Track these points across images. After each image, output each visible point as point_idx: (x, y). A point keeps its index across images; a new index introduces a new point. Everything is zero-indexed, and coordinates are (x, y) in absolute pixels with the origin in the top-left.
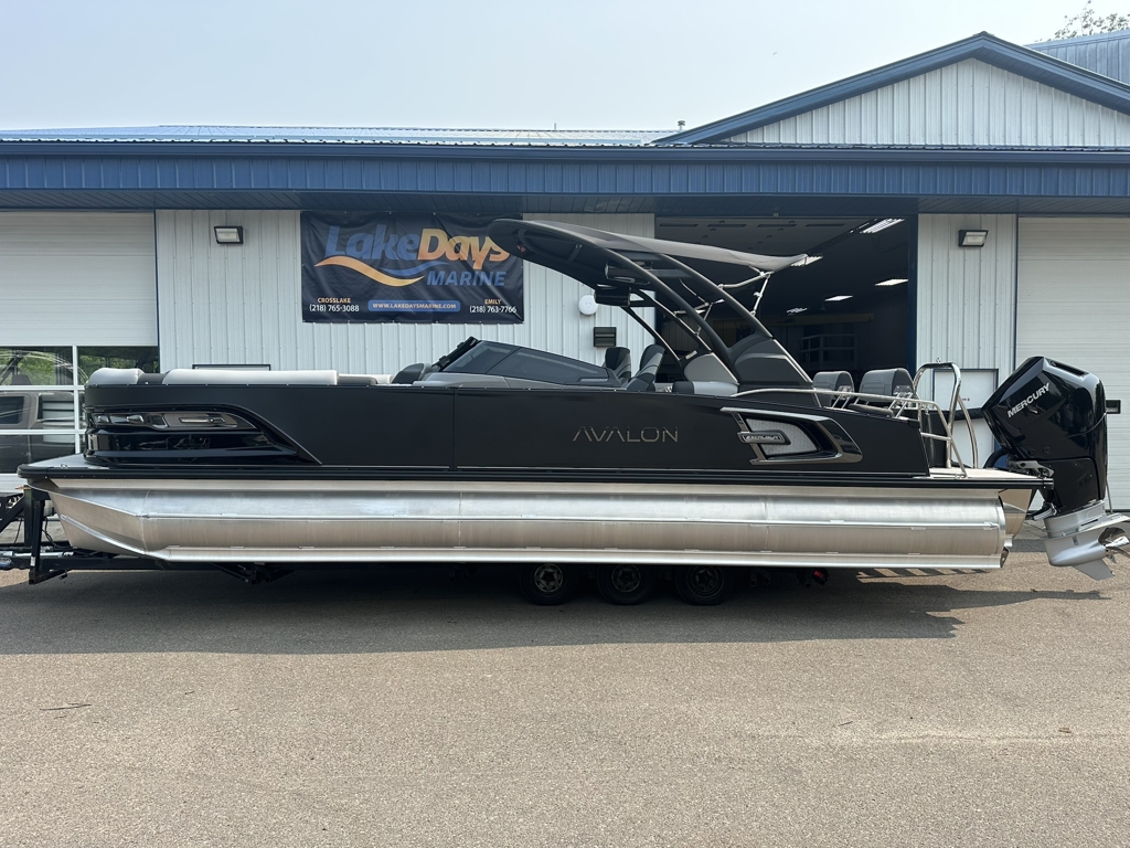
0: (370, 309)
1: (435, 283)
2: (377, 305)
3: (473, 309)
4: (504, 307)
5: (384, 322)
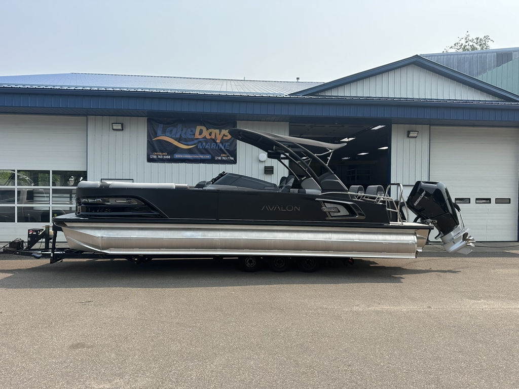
0: (175, 157)
1: (201, 147)
2: (177, 156)
3: (216, 158)
4: (228, 157)
5: (180, 163)
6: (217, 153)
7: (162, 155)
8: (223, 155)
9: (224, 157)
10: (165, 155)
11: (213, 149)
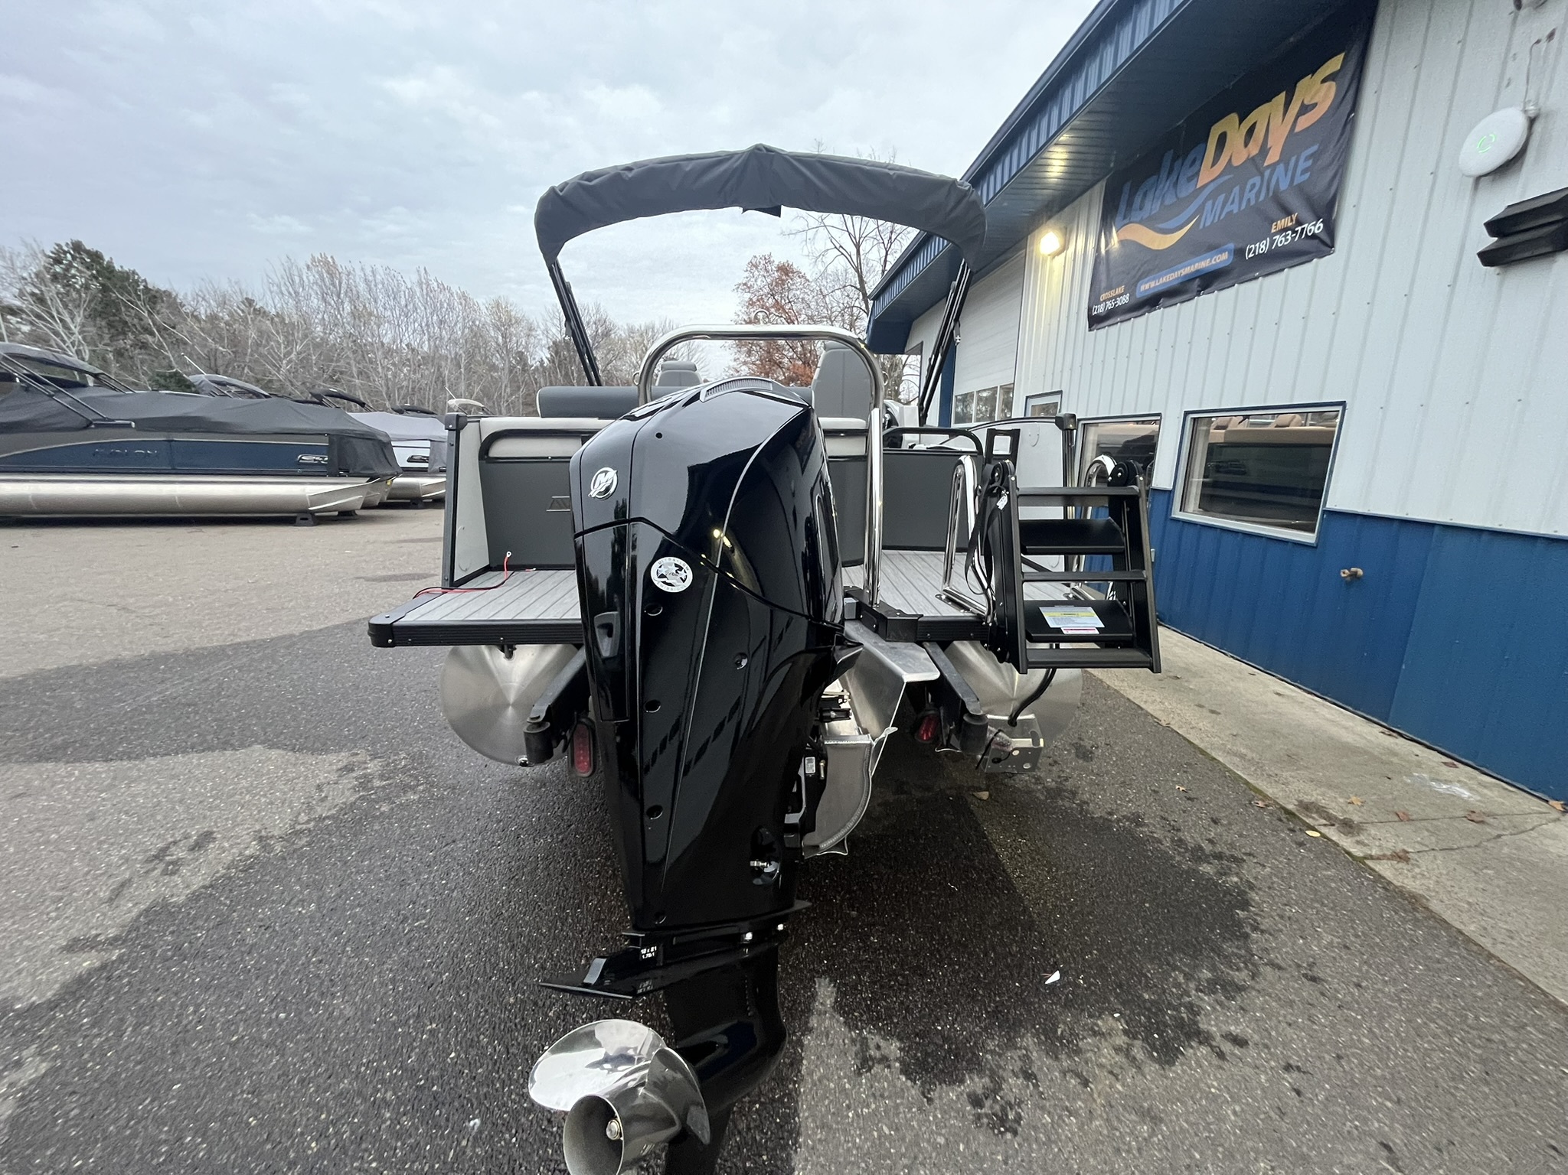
0: (1138, 297)
1: (1207, 224)
2: (1144, 287)
3: (1250, 250)
4: (1299, 228)
5: (1149, 312)
6: (1260, 222)
7: (1115, 298)
8: (1286, 222)
9: (1281, 231)
10: (1119, 296)
11: (1245, 214)
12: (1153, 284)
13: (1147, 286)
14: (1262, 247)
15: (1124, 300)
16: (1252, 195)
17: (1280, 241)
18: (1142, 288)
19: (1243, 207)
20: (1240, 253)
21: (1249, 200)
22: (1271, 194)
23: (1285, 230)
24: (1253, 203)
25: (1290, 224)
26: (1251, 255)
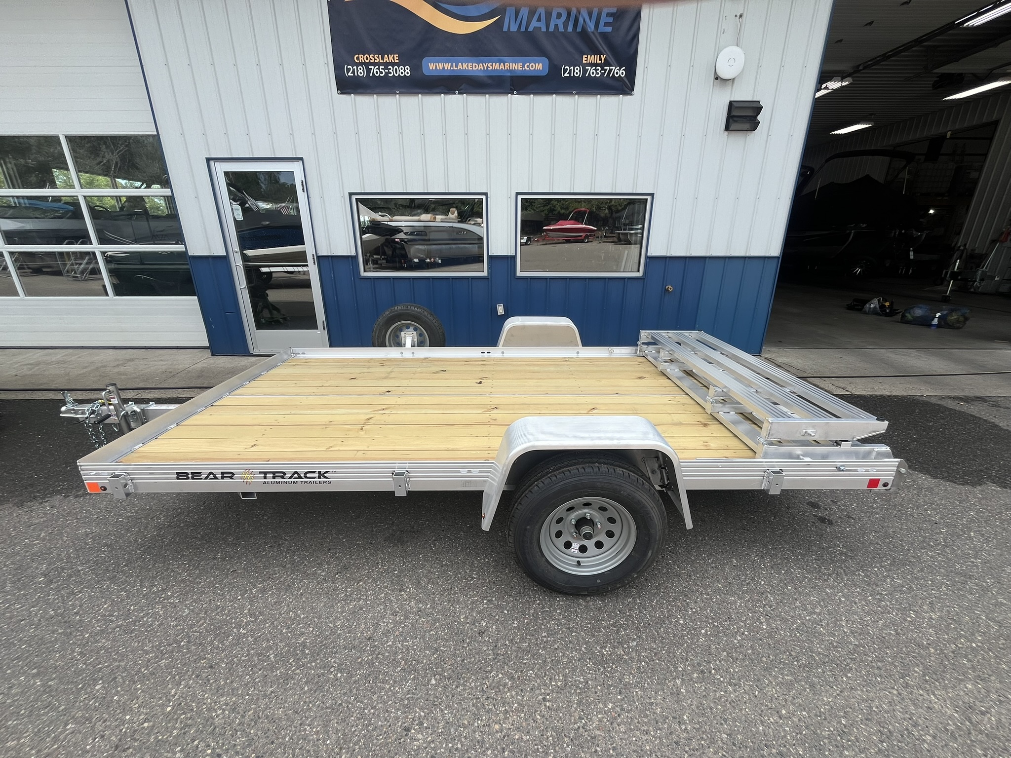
0: (426, 73)
1: (514, 28)
2: (435, 66)
3: (565, 70)
4: (608, 68)
5: (445, 93)
6: (570, 49)
7: (386, 65)
8: (592, 59)
9: (592, 65)
10: (393, 64)
11: (553, 36)
12: (448, 66)
13: (440, 66)
14: (577, 72)
15: (405, 71)
16: (560, 22)
17: (591, 71)
18: (432, 66)
19: (551, 29)
20: (554, 69)
21: (556, 26)
22: (579, 29)
23: (596, 65)
24: (561, 29)
25: (599, 62)
26: (566, 75)
